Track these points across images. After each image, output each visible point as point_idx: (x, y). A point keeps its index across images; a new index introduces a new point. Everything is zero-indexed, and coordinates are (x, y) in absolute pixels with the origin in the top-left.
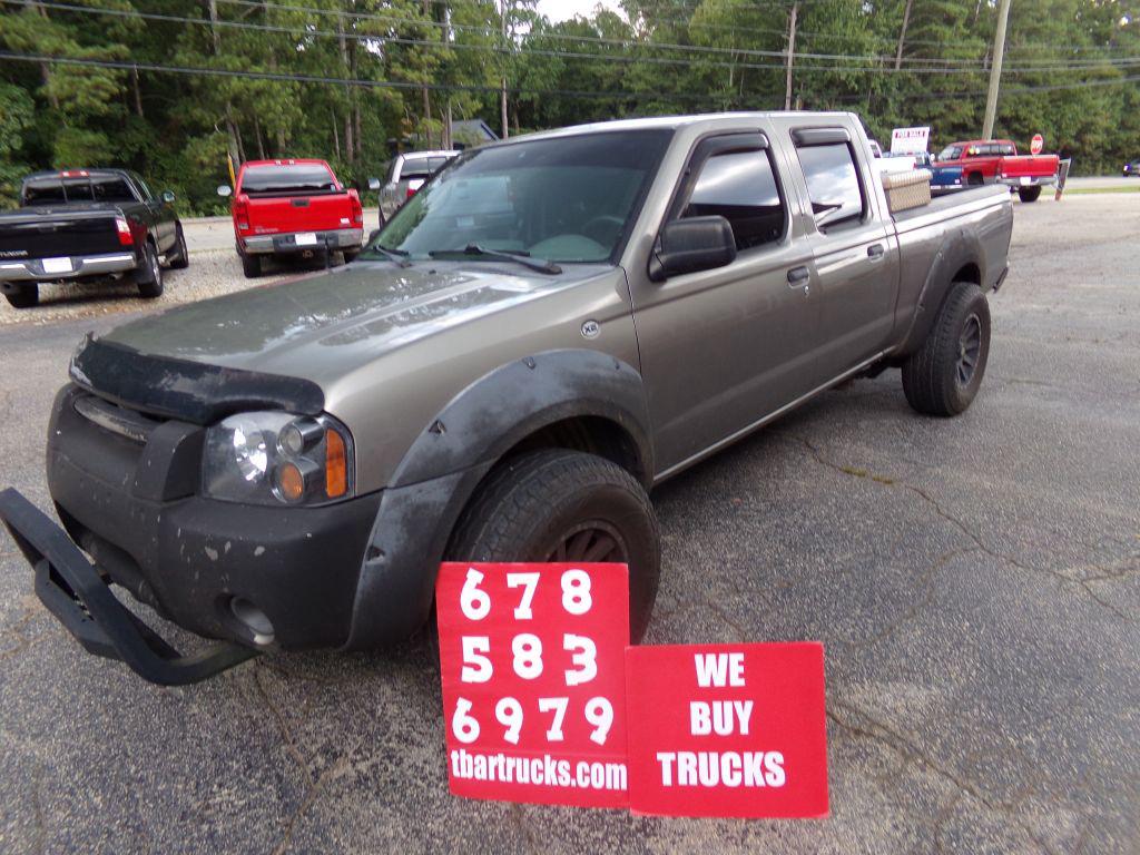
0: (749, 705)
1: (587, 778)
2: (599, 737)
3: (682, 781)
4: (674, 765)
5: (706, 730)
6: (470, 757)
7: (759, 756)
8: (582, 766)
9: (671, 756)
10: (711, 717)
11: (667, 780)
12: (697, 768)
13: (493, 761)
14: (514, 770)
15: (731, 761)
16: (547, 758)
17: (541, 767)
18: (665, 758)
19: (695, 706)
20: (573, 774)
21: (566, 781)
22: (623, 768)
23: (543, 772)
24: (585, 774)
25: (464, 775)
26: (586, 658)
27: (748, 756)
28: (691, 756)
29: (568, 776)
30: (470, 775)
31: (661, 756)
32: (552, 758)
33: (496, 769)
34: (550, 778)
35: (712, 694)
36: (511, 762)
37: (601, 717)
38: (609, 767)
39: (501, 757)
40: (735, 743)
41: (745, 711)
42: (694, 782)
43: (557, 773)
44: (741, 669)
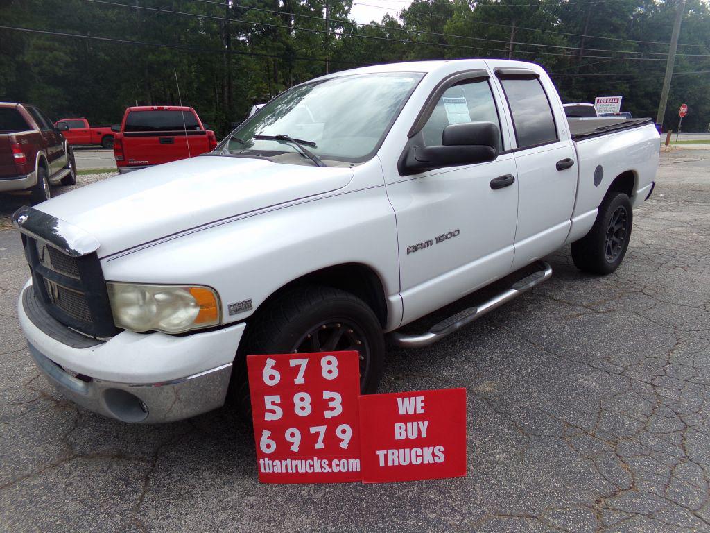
0: (426, 423)
1: (338, 468)
2: (344, 445)
3: (390, 464)
4: (386, 456)
5: (403, 437)
6: (270, 462)
7: (431, 448)
8: (335, 462)
9: (385, 452)
10: (406, 430)
11: (382, 464)
12: (398, 457)
13: (284, 463)
14: (297, 466)
15: (416, 452)
16: (315, 459)
17: (312, 463)
18: (381, 453)
19: (397, 425)
20: (330, 466)
21: (326, 470)
22: (358, 461)
23: (313, 466)
24: (337, 465)
25: (267, 471)
26: (336, 403)
27: (425, 449)
28: (395, 451)
29: (327, 467)
30: (271, 471)
31: (378, 452)
32: (318, 459)
33: (286, 466)
34: (317, 469)
35: (407, 419)
36: (294, 463)
37: (345, 434)
38: (350, 461)
39: (289, 461)
40: (419, 442)
41: (424, 426)
42: (396, 464)
43: (321, 466)
44: (423, 404)
